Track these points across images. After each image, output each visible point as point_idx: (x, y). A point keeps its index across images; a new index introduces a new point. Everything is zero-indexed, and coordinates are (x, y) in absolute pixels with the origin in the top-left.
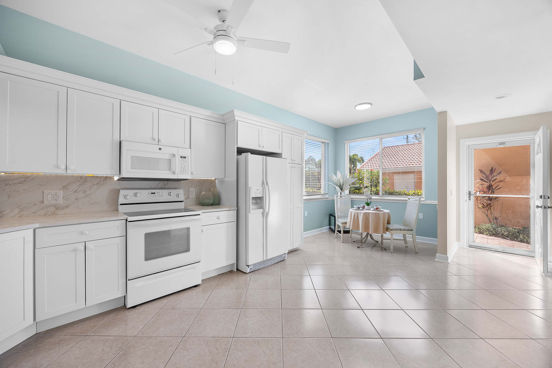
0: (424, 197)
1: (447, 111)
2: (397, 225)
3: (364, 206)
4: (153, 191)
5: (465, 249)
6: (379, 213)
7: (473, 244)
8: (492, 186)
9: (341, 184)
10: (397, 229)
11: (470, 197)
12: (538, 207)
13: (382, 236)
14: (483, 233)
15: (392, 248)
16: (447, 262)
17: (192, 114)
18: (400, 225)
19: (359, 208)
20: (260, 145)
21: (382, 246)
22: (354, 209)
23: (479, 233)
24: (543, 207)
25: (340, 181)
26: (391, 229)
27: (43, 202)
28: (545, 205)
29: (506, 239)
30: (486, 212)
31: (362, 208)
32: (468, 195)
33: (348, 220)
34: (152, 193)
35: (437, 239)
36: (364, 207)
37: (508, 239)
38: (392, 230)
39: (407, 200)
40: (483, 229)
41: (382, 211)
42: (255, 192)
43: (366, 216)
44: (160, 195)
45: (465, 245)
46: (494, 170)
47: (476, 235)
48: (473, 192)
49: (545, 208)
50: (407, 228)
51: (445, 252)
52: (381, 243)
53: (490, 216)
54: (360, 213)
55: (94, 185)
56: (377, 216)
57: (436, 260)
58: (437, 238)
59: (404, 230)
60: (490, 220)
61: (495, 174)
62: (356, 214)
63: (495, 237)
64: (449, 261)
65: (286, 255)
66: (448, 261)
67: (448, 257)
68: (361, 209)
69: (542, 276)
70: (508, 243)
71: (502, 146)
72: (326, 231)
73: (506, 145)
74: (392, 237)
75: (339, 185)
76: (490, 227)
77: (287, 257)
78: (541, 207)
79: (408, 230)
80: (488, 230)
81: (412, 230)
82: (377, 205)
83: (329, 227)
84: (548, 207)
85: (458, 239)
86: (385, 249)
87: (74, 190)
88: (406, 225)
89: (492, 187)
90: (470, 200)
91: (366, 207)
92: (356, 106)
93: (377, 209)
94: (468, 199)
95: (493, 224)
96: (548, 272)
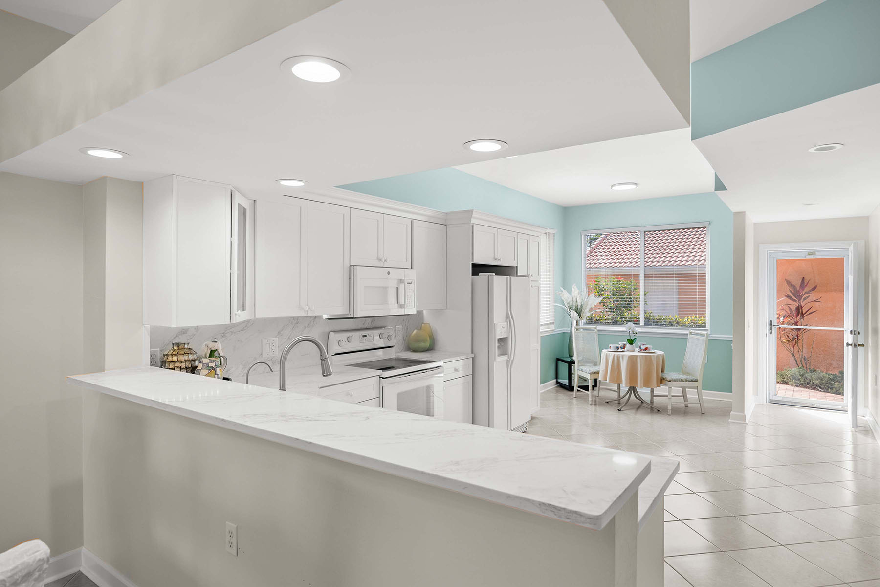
0: (709, 329)
1: (745, 212)
2: (674, 373)
3: (624, 345)
4: (364, 333)
5: (765, 406)
6: (650, 356)
7: (775, 398)
8: (802, 307)
9: (579, 307)
10: (677, 379)
11: (771, 329)
12: (848, 345)
13: (652, 391)
14: (787, 383)
15: (670, 408)
16: (743, 422)
17: (414, 217)
18: (679, 374)
19: (618, 348)
20: (496, 257)
21: (652, 406)
22: (609, 350)
23: (782, 384)
24: (853, 345)
25: (577, 302)
26: (669, 379)
27: (262, 354)
28: (855, 342)
29: (818, 390)
30: (792, 350)
31: (622, 348)
32: (768, 327)
33: (601, 368)
34: (363, 336)
35: (731, 394)
36: (624, 347)
37: (820, 391)
38: (670, 381)
39: (688, 334)
40: (787, 376)
41: (654, 353)
42: (500, 331)
43: (632, 360)
44: (370, 338)
45: (765, 401)
46: (806, 285)
47: (778, 385)
48: (775, 322)
49: (855, 346)
50: (690, 378)
51: (742, 409)
52: (651, 402)
53: (797, 356)
54: (623, 356)
55: (305, 327)
56: (648, 361)
57: (730, 420)
58: (731, 392)
59: (686, 381)
60: (796, 362)
61: (807, 289)
62: (616, 358)
63: (804, 388)
64: (747, 421)
65: (528, 423)
66: (745, 421)
67: (745, 416)
68: (620, 350)
69: (852, 432)
70: (820, 395)
71: (811, 257)
72: (552, 387)
73: (816, 257)
74: (670, 392)
75: (574, 307)
76: (797, 373)
77: (529, 427)
78: (851, 345)
79: (692, 381)
80: (794, 378)
81: (696, 381)
82: (644, 343)
83: (555, 380)
84: (859, 344)
85: (756, 392)
86: (658, 411)
87: (288, 337)
88: (688, 374)
89: (802, 310)
90: (771, 333)
91: (628, 346)
92: (612, 186)
93: (646, 349)
94: (768, 332)
95: (801, 368)
96: (857, 426)
